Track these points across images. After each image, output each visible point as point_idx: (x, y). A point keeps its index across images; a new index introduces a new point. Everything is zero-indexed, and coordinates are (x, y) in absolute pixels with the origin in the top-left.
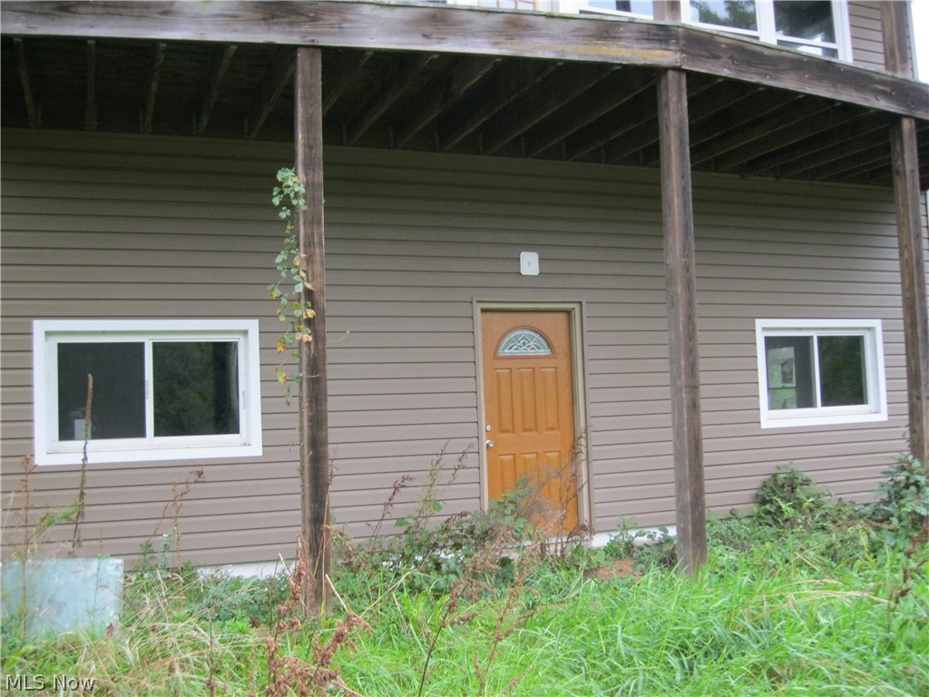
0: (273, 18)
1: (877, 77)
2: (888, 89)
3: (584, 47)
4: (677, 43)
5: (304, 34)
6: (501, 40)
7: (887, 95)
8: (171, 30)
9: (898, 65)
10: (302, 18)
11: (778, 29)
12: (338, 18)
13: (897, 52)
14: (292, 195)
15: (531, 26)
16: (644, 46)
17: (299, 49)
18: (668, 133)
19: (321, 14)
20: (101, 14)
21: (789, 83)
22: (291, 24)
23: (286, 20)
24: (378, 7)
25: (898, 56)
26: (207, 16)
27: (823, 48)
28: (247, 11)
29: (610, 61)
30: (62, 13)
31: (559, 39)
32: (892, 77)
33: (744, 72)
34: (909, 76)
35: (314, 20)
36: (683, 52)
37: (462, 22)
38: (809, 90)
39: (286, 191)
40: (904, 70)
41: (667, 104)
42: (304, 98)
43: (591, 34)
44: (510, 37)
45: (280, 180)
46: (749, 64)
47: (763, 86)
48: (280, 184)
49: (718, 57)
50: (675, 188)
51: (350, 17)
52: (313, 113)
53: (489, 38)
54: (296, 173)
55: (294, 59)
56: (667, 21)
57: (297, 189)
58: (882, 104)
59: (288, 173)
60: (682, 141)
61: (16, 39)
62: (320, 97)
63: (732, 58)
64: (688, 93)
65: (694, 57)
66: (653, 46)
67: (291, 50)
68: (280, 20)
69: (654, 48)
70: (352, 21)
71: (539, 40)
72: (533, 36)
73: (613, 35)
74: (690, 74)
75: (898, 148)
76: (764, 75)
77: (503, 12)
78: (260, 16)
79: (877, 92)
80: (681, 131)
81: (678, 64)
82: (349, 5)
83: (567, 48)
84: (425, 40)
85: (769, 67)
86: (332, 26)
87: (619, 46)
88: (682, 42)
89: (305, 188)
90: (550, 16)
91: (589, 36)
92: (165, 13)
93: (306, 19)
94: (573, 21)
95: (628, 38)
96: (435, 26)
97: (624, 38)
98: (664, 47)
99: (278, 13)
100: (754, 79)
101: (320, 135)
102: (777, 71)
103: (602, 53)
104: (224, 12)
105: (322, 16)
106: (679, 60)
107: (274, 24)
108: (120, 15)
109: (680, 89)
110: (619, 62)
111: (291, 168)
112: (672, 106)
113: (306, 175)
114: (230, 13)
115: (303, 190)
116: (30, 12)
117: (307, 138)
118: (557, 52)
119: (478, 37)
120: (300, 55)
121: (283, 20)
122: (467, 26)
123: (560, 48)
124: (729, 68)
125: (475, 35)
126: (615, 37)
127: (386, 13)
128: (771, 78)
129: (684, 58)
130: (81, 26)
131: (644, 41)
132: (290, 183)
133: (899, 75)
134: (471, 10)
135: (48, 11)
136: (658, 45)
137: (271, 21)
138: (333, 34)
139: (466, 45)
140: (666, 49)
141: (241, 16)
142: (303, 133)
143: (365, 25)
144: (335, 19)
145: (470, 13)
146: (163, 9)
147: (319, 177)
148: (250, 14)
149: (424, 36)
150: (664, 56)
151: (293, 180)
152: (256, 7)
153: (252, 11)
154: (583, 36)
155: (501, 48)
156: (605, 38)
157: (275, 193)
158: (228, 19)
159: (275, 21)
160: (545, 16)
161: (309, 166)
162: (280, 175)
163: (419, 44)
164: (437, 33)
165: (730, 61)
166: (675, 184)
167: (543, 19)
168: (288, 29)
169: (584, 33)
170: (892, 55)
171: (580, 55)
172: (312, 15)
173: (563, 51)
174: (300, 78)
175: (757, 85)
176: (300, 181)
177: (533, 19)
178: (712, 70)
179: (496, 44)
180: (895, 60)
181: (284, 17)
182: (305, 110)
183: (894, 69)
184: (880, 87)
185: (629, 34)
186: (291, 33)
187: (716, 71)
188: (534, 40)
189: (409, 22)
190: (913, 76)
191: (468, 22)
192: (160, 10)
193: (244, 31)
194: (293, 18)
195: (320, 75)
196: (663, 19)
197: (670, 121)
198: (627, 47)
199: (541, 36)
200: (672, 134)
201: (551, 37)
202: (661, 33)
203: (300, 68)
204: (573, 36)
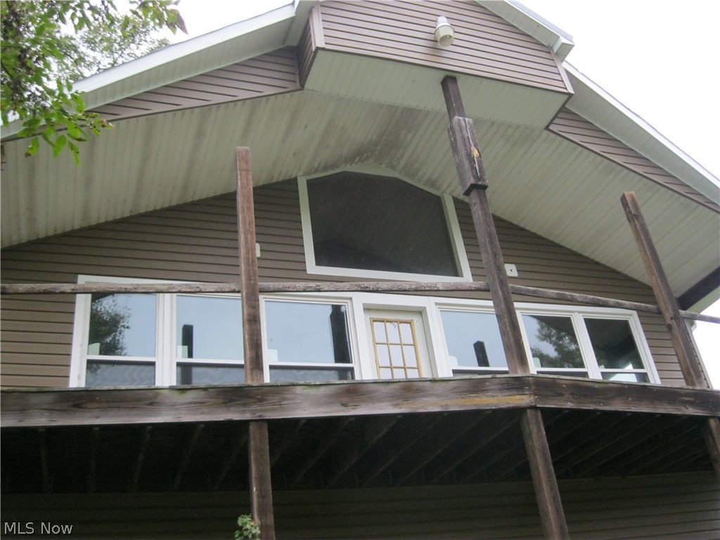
0: (231, 402)
1: (682, 392)
2: (692, 399)
3: (462, 400)
4: (530, 389)
5: (254, 412)
6: (400, 402)
7: (692, 404)
8: (155, 416)
9: (695, 380)
10: (252, 400)
11: (599, 365)
12: (278, 398)
13: (692, 371)
14: (250, 536)
15: (420, 390)
16: (506, 394)
17: (250, 423)
18: (535, 456)
19: (266, 396)
20: (105, 408)
21: (618, 406)
22: (244, 405)
23: (241, 402)
24: (307, 387)
25: (693, 373)
26: (182, 404)
27: (636, 373)
28: (211, 398)
29: (482, 408)
30: (76, 409)
31: (442, 396)
32: (693, 390)
33: (583, 403)
34: (705, 388)
35: (261, 400)
36: (535, 394)
37: (369, 392)
38: (633, 409)
39: (245, 533)
40: (700, 383)
41: (530, 434)
42: (256, 459)
43: (465, 390)
44: (407, 399)
45: (240, 524)
46: (585, 396)
47: (599, 411)
48: (240, 528)
49: (561, 395)
50: (547, 498)
51: (288, 396)
52: (263, 471)
53: (391, 401)
54: (252, 519)
55: (247, 431)
56: (520, 374)
57: (254, 532)
58: (691, 411)
59: (247, 519)
60: (546, 461)
61: (40, 430)
62: (268, 458)
63: (572, 394)
64: (544, 424)
65: (543, 397)
66: (513, 393)
67: (245, 424)
68: (236, 403)
69: (514, 395)
70: (289, 399)
71: (428, 399)
72: (423, 396)
73: (483, 389)
74: (543, 410)
75: (711, 442)
76: (598, 403)
77: (399, 382)
78: (221, 401)
79: (684, 403)
80: (544, 454)
81: (534, 404)
82: (286, 388)
83: (449, 402)
84: (343, 408)
85: (601, 397)
86: (274, 404)
87: (487, 396)
88: (533, 387)
89: (260, 529)
90: (434, 381)
91: (464, 392)
92: (151, 404)
93: (255, 400)
94: (451, 382)
95: (494, 389)
96: (350, 397)
97: (490, 390)
98: (521, 393)
99: (234, 398)
100: (592, 407)
101: (270, 487)
102: (607, 399)
103: (476, 403)
104: (195, 400)
105: (267, 398)
106: (533, 401)
107: (231, 406)
108: (119, 407)
109: (537, 422)
110: (489, 408)
111: (248, 515)
112: (534, 436)
113: (261, 520)
114: (198, 400)
115: (259, 532)
116: (53, 410)
117: (259, 490)
118: (443, 406)
119: (382, 402)
120: (252, 427)
121: (238, 402)
122: (374, 395)
123: (444, 403)
124: (571, 402)
125: (380, 400)
126: (484, 390)
127: (313, 391)
128: (604, 404)
129: (537, 399)
130: (90, 418)
131: (506, 391)
132: (248, 526)
133: (698, 388)
134: (375, 382)
135: (65, 408)
136: (516, 392)
137: (229, 404)
138: (276, 409)
139: (374, 408)
140: (523, 394)
141: (208, 402)
142: (256, 487)
143: (298, 401)
144: (276, 399)
145: (375, 385)
146: (150, 401)
147: (271, 520)
148: (213, 400)
149: (343, 405)
150: (522, 399)
151: (251, 524)
152: (218, 395)
153: (215, 398)
154: (460, 392)
155: (400, 408)
156: (476, 392)
157: (236, 536)
158: (198, 405)
159: (232, 403)
160: (430, 381)
161: (262, 512)
162: (240, 521)
163: (340, 411)
164: (352, 402)
165: (571, 397)
166: (546, 495)
167: (428, 383)
168: (243, 409)
169: (460, 390)
170: (689, 373)
171: (459, 406)
172: (259, 397)
173: (446, 405)
174: (252, 444)
175: (595, 411)
176: (256, 525)
177: (421, 384)
178: (559, 405)
179: (396, 405)
180: (692, 377)
181: (239, 400)
182: (257, 468)
183: (693, 384)
184: (686, 399)
185: (494, 387)
186: (244, 412)
187: (562, 405)
188: (424, 399)
189: (330, 396)
190: (708, 387)
191: (374, 392)
192: (148, 402)
193: (209, 413)
194: (246, 400)
195: (267, 441)
196: (517, 373)
197: (534, 447)
198: (493, 397)
199: (429, 396)
200: (538, 456)
201: (437, 395)
202: (517, 383)
203: (252, 437)
204: (453, 393)
